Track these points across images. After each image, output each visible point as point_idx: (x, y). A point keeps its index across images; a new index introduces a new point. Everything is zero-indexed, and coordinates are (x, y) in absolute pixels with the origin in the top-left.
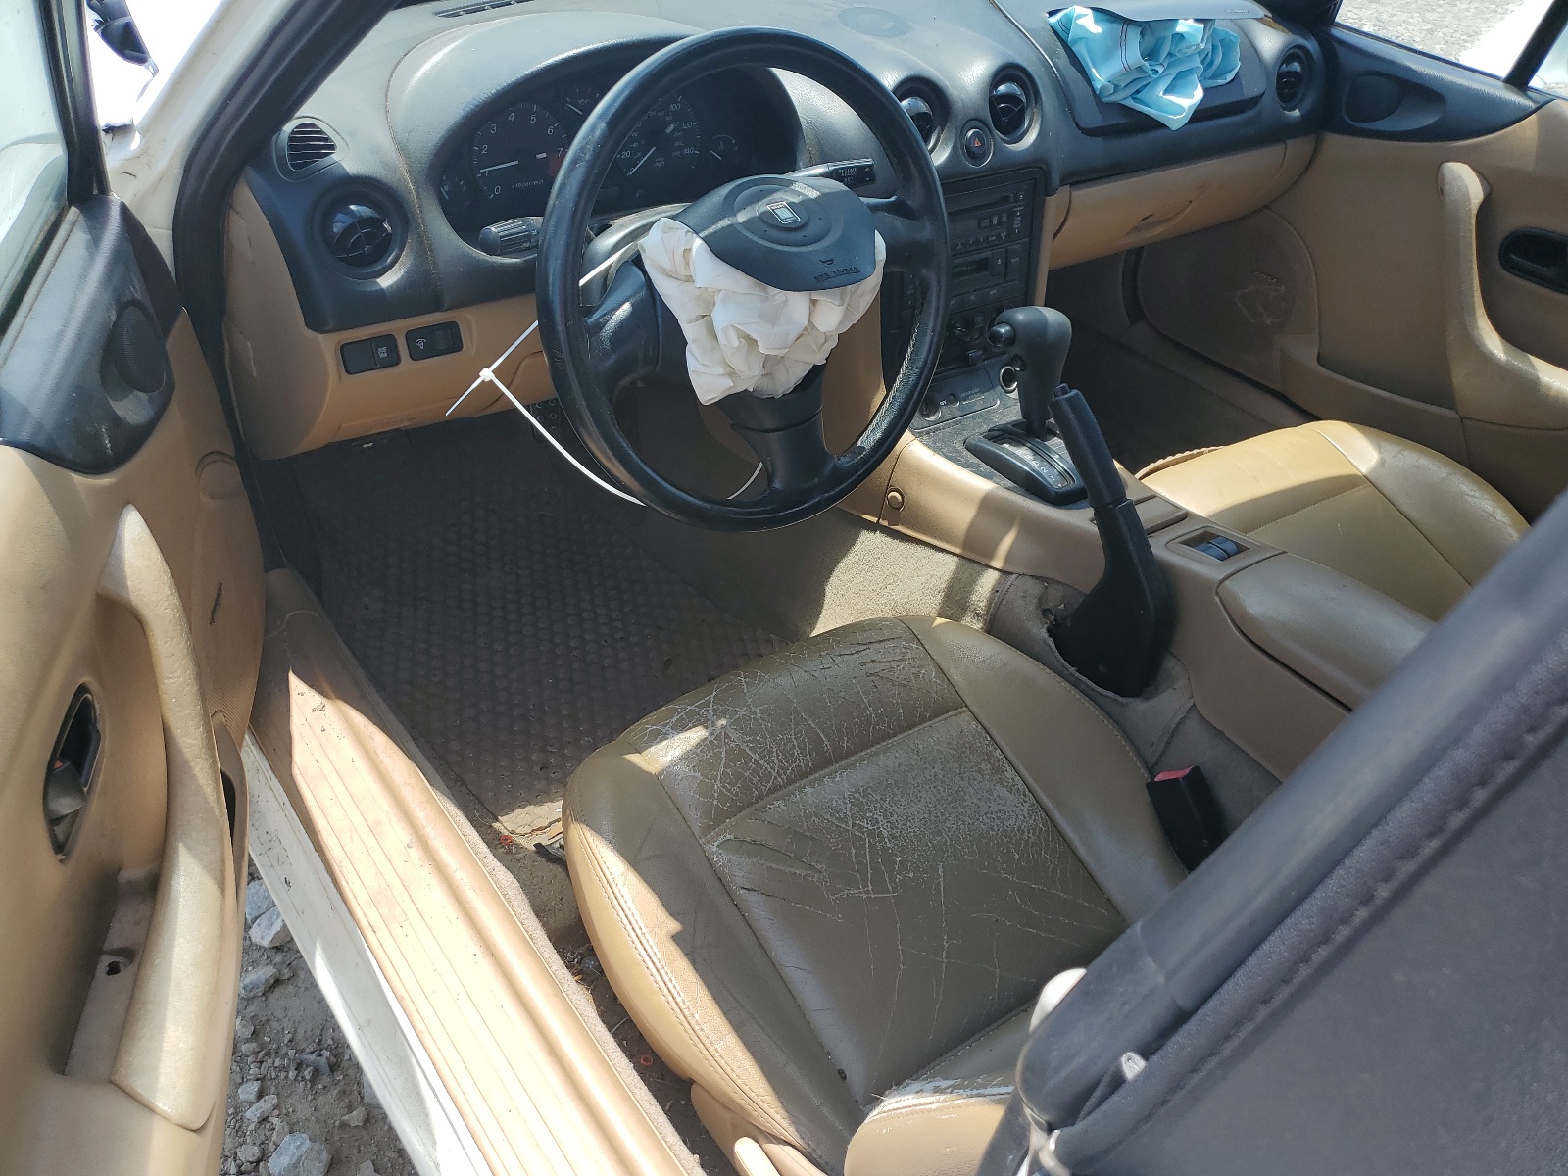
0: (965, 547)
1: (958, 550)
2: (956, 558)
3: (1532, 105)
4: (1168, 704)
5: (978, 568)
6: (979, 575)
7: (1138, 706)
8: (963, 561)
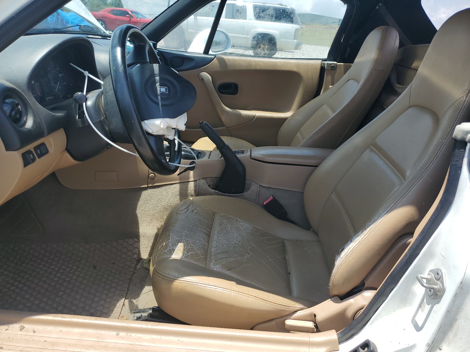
0: (180, 180)
1: (178, 182)
2: (178, 184)
3: (214, 57)
4: (253, 189)
5: (187, 183)
6: (188, 185)
7: (246, 194)
8: (181, 184)
